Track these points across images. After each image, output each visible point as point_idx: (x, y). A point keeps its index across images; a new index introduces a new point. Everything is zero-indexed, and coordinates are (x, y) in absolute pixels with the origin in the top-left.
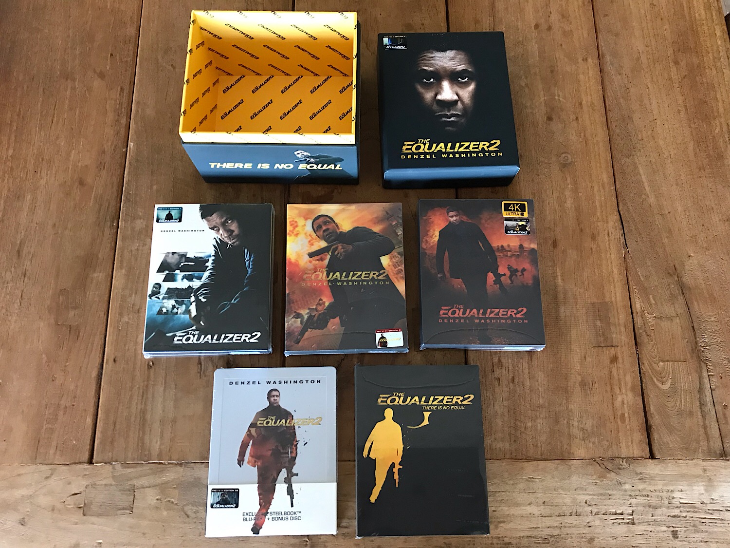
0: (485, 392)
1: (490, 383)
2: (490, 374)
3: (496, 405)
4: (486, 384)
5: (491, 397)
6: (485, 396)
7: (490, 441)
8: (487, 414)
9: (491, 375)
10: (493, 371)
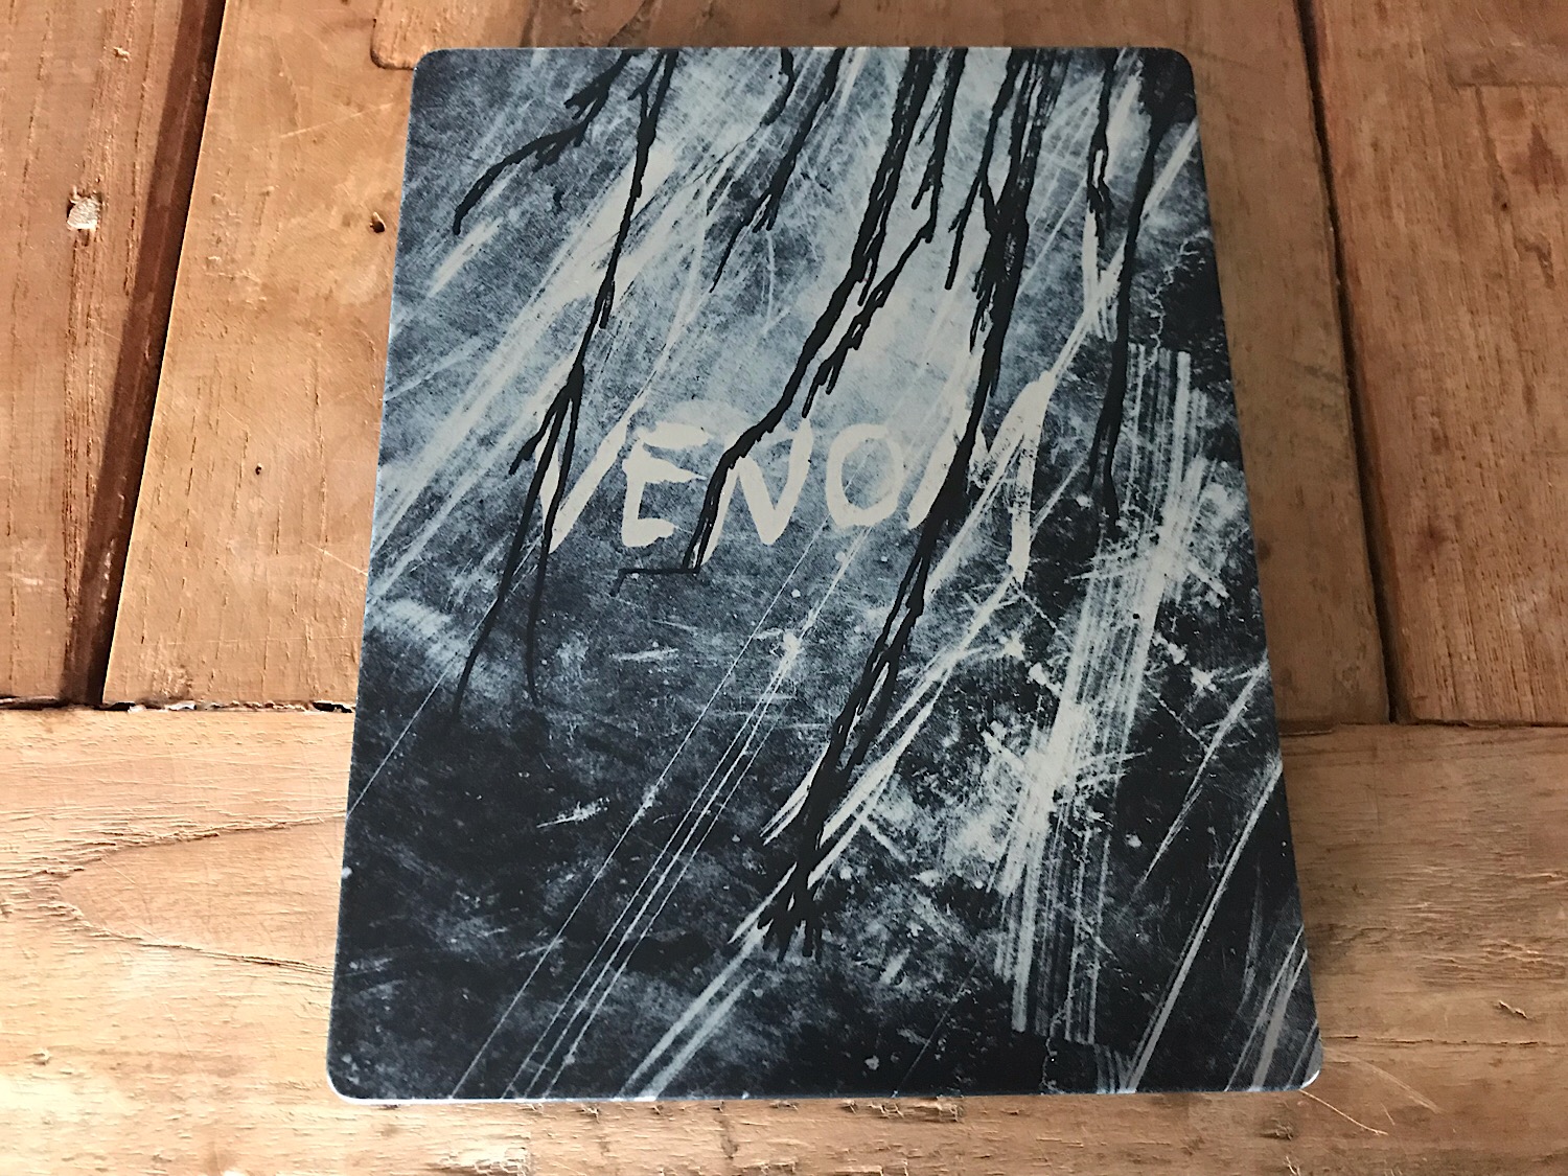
0: (1466, 318)
1: (1494, 268)
2: (1489, 219)
3: (1543, 394)
4: (1466, 274)
5: (1509, 350)
6: (1470, 342)
7: (1526, 608)
8: (1488, 448)
9: (1498, 225)
10: (1505, 206)
